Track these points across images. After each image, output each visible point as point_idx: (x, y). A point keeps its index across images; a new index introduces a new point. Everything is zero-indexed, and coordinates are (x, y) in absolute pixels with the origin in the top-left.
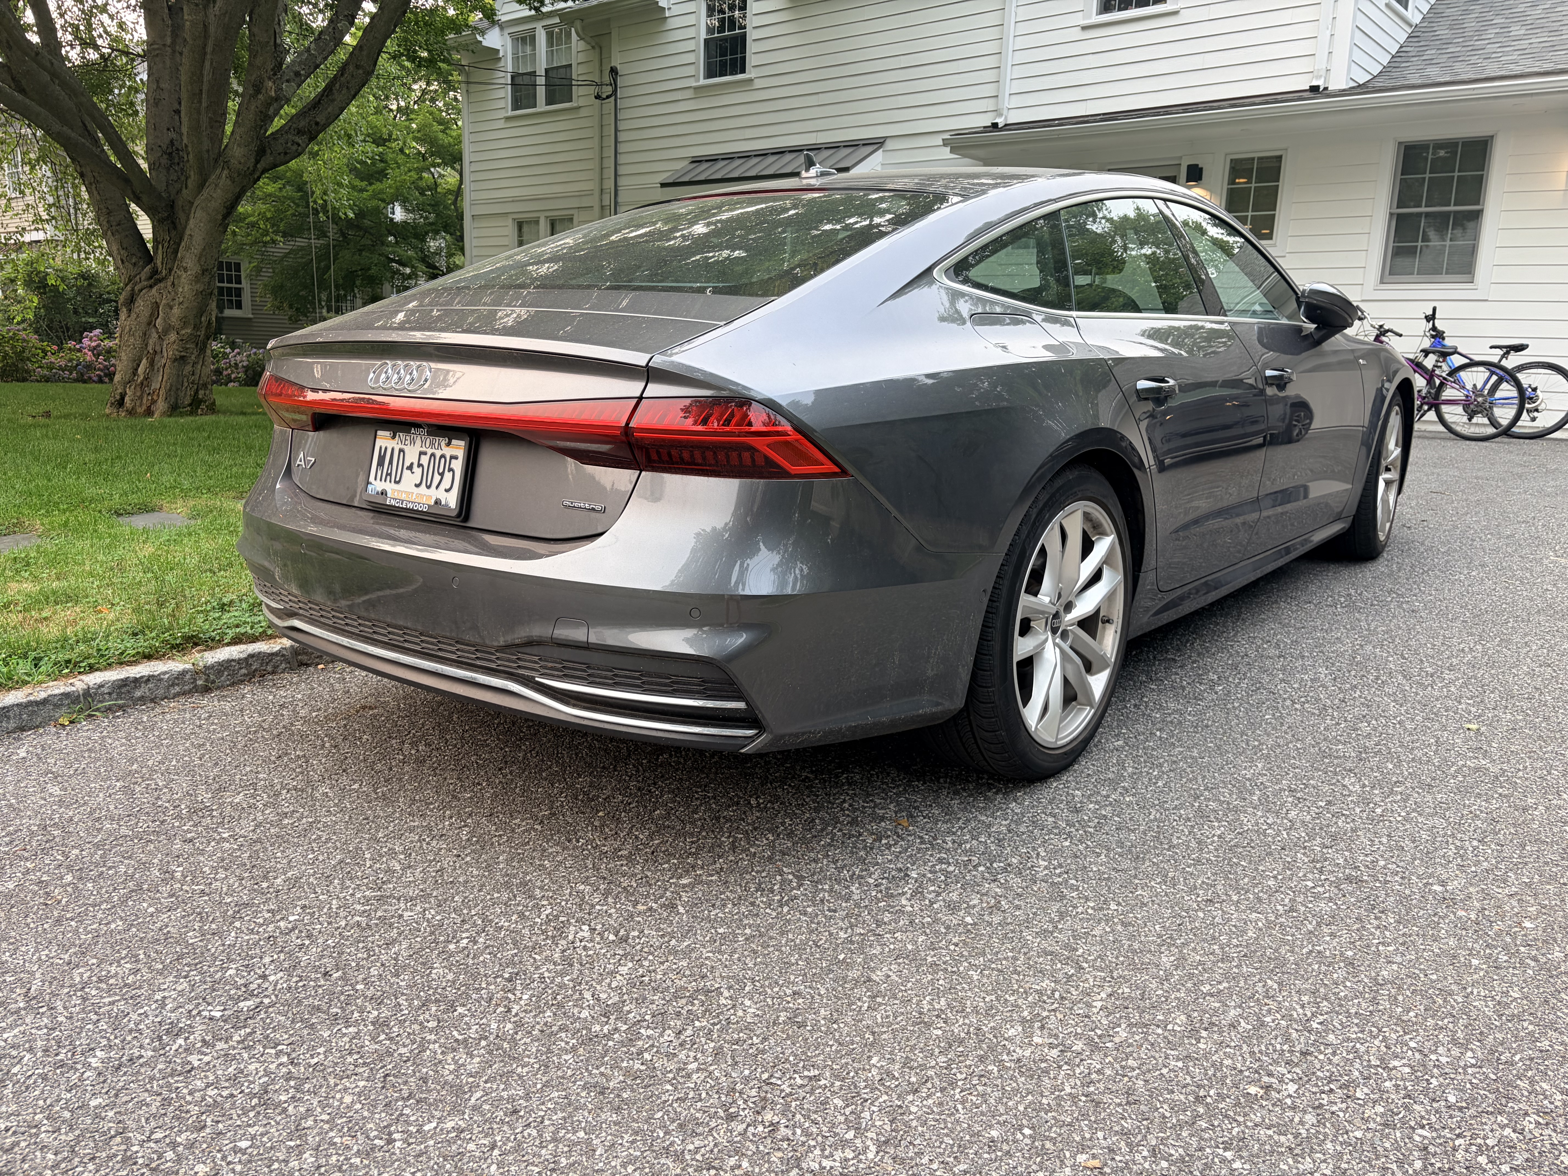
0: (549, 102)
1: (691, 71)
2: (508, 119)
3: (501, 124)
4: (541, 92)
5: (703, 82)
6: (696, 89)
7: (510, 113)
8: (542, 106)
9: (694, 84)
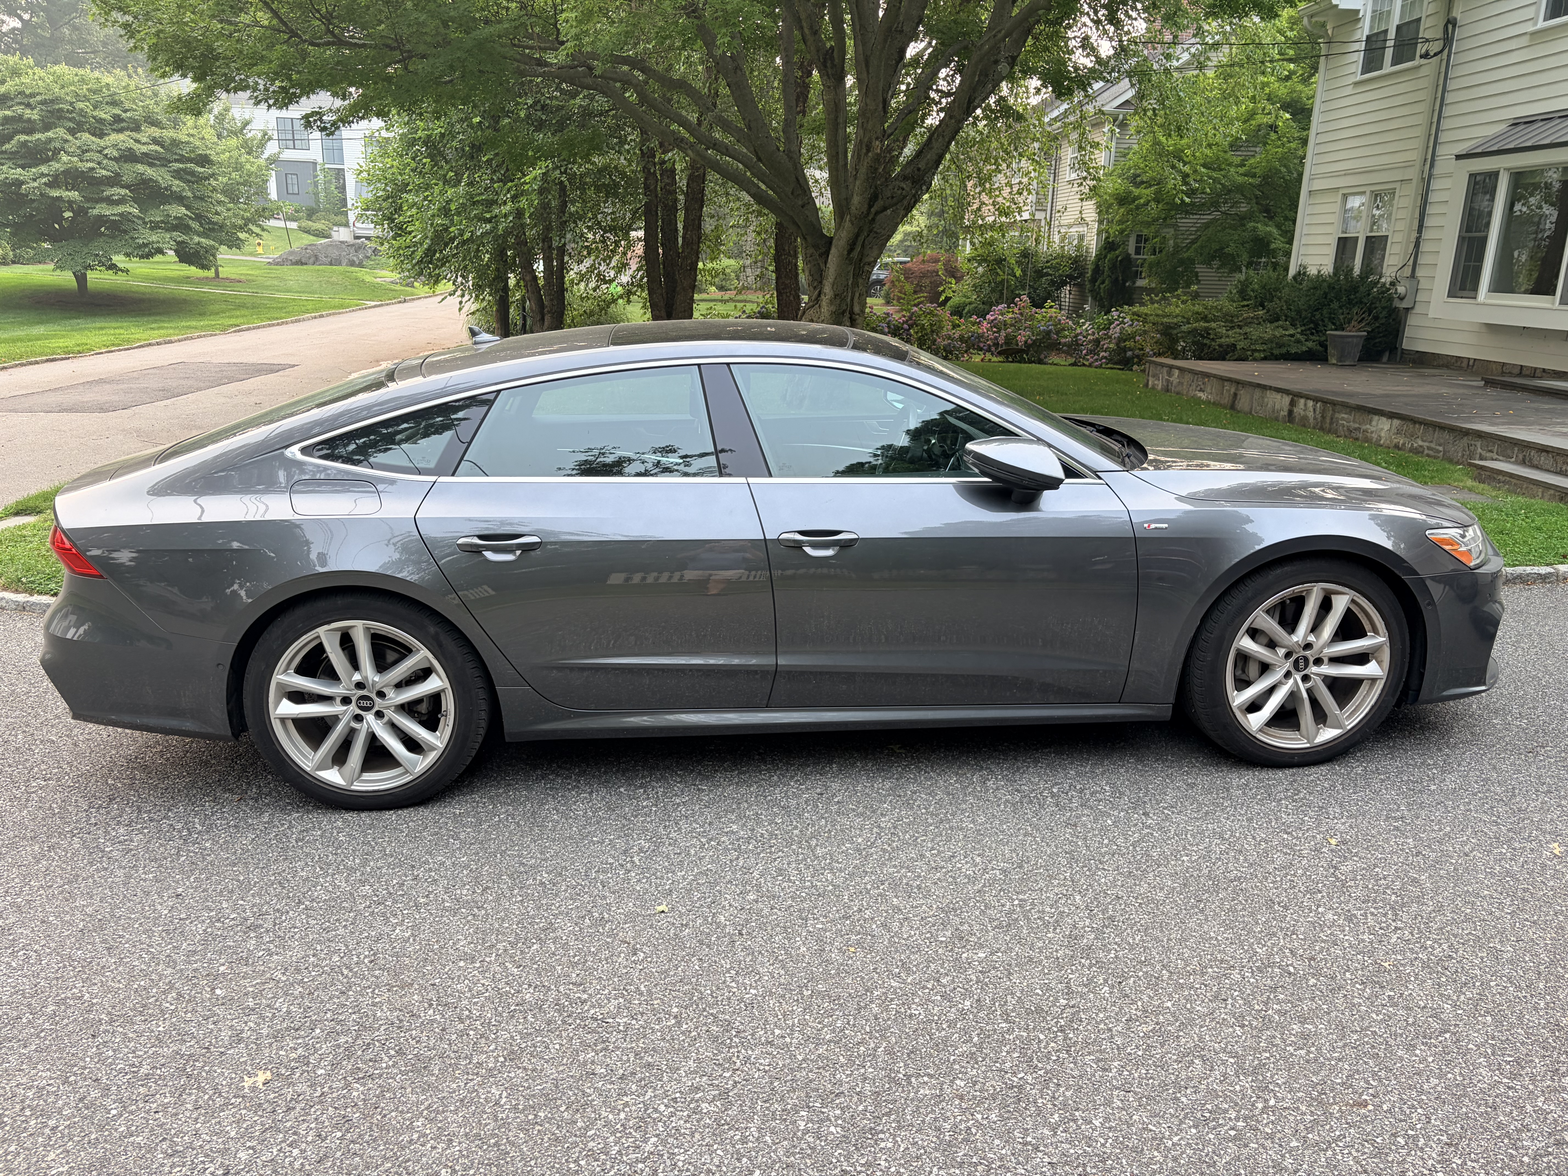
0: (1395, 61)
1: (1530, 13)
2: (1357, 84)
3: (1349, 90)
4: (1389, 53)
5: (1541, 24)
6: (1533, 34)
7: (1359, 77)
8: (1388, 68)
9: (1532, 29)
